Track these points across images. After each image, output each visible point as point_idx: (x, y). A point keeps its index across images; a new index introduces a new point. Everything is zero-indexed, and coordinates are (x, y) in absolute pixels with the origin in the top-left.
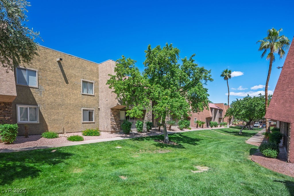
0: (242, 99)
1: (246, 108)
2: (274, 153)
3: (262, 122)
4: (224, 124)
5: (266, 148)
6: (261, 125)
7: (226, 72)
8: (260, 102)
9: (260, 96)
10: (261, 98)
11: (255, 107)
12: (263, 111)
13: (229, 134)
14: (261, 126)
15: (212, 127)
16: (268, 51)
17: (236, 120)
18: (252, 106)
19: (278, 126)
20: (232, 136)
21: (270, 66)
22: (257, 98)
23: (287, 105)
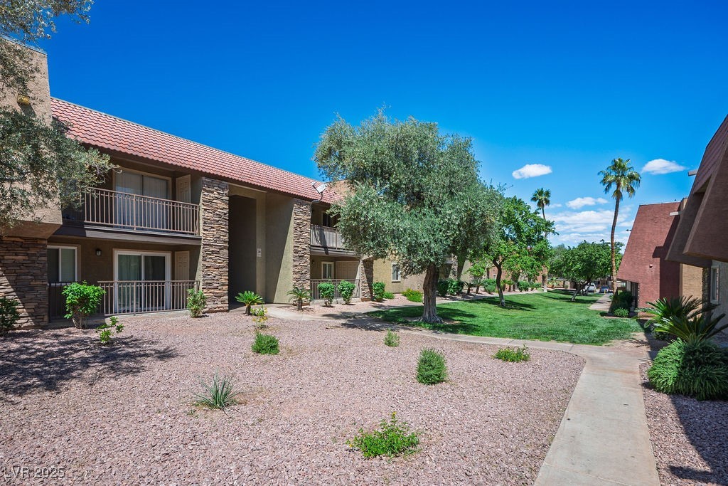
0: (576, 246)
1: (583, 261)
2: (625, 312)
3: (599, 282)
4: (538, 286)
5: (618, 308)
6: (597, 288)
7: (541, 193)
8: (603, 252)
9: (602, 243)
10: (604, 246)
11: (595, 260)
12: (608, 267)
13: (558, 301)
14: (598, 291)
15: (521, 290)
16: (614, 187)
17: (555, 278)
18: (591, 258)
19: (629, 289)
20: (564, 303)
21: (617, 206)
22: (599, 246)
23: (636, 266)
